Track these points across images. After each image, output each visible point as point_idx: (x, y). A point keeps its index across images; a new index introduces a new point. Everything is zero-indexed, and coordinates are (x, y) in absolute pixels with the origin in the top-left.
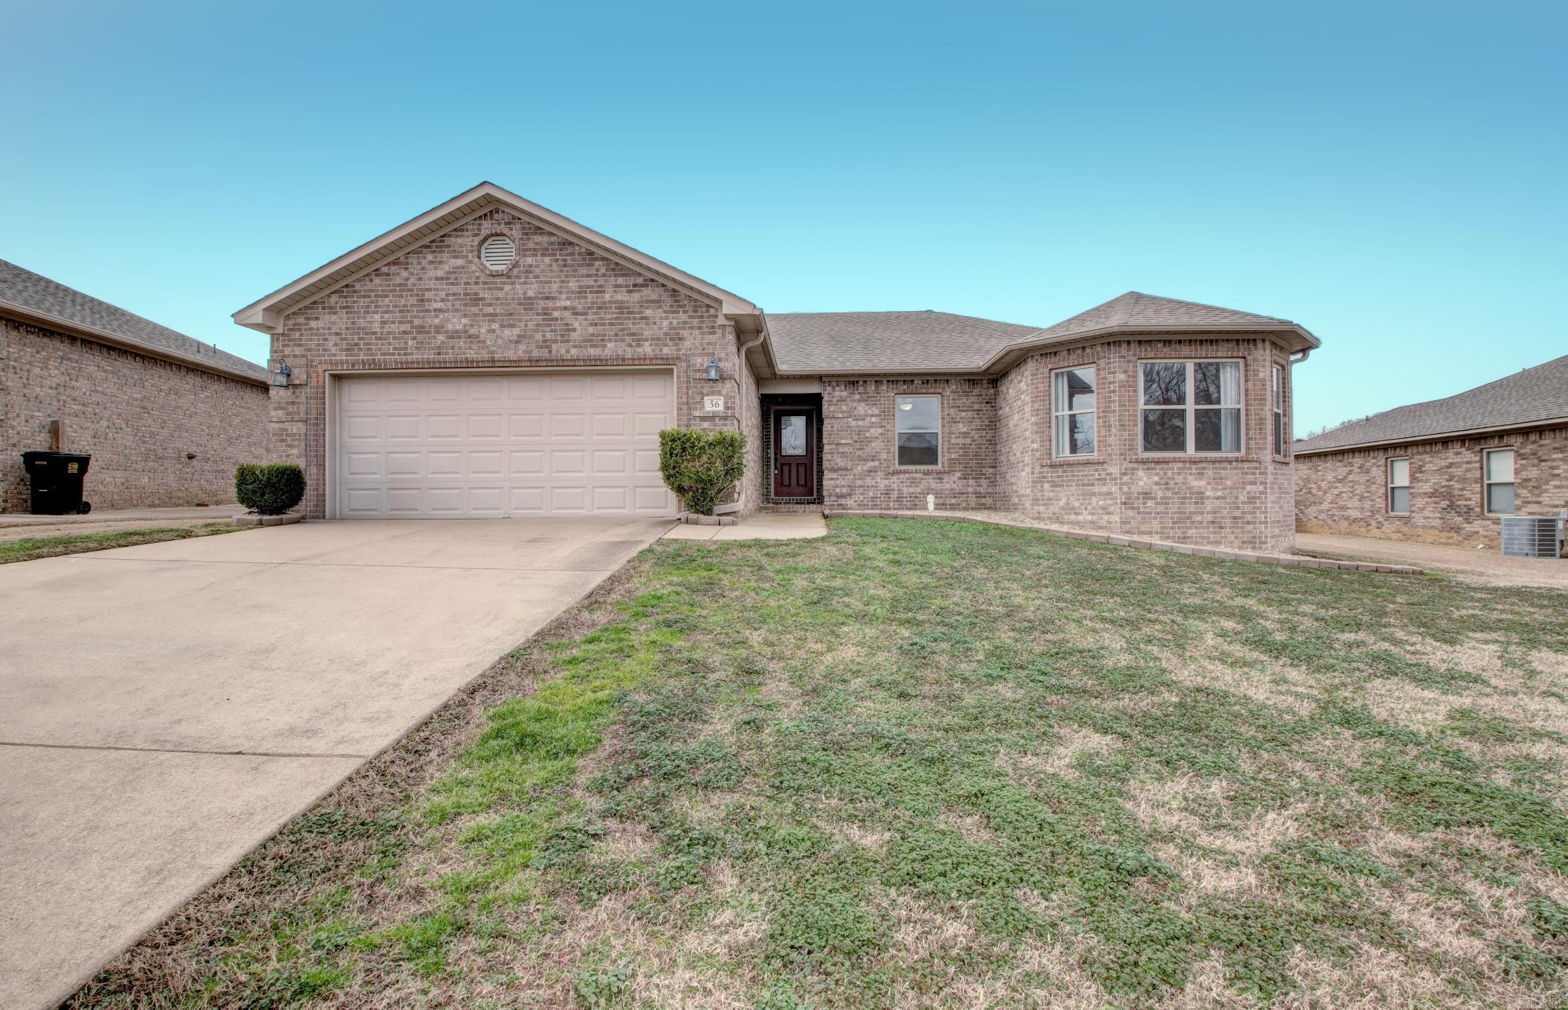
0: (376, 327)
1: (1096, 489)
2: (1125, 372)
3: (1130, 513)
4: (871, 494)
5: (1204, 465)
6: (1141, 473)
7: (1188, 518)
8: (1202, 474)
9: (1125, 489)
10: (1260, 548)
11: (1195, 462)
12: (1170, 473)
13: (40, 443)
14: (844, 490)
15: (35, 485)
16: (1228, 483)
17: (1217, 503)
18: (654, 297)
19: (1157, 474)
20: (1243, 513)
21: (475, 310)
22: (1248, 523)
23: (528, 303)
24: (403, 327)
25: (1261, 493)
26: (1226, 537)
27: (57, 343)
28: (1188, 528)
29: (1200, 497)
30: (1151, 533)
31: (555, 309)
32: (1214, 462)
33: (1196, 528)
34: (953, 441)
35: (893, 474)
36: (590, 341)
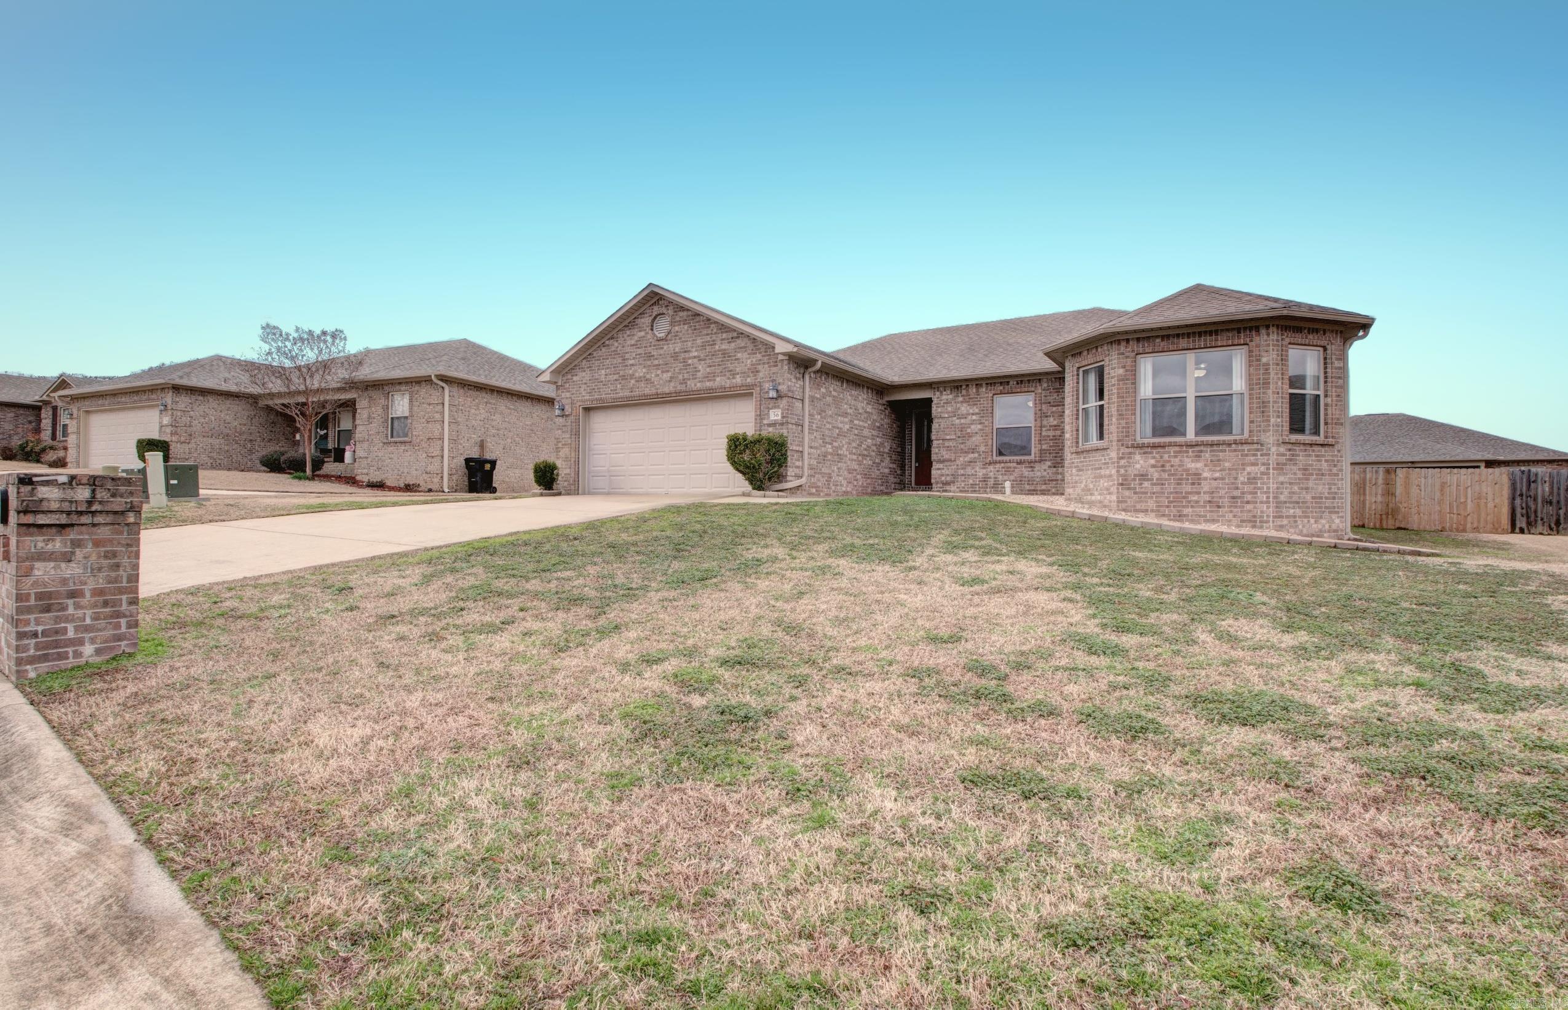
0: (603, 378)
1: (1103, 472)
2: (1124, 367)
3: (1127, 493)
4: (971, 481)
5: (1202, 448)
6: (1138, 457)
7: (1184, 498)
8: (1200, 456)
9: (1122, 471)
10: (1261, 527)
11: (1192, 446)
12: (1166, 457)
13: (475, 454)
14: (948, 479)
15: (470, 476)
16: (1227, 464)
17: (1215, 484)
18: (743, 345)
19: (1154, 458)
20: (1243, 493)
21: (649, 363)
22: (1248, 502)
23: (675, 356)
24: (616, 377)
25: (1262, 473)
26: (1224, 516)
27: (484, 394)
28: (1184, 507)
29: (1196, 478)
30: (1147, 511)
31: (689, 358)
32: (1212, 445)
33: (1192, 507)
34: (1044, 433)
35: (990, 463)
36: (709, 377)
